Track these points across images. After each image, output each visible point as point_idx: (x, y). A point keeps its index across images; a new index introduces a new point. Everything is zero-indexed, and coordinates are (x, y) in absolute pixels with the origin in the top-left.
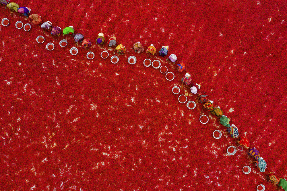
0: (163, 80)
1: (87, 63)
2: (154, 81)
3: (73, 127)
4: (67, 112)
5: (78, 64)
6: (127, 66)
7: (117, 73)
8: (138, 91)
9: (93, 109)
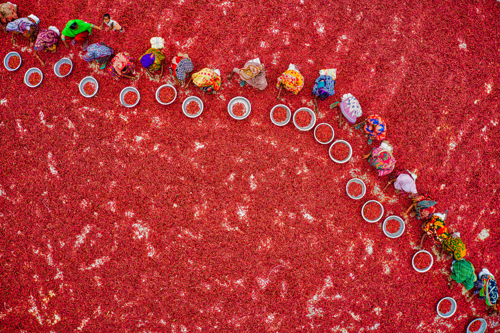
0: (323, 161)
1: (121, 116)
2: (298, 165)
3: (94, 280)
4: (77, 242)
5: (100, 121)
6: (225, 123)
7: (200, 142)
8: (255, 192)
9: (140, 237)
